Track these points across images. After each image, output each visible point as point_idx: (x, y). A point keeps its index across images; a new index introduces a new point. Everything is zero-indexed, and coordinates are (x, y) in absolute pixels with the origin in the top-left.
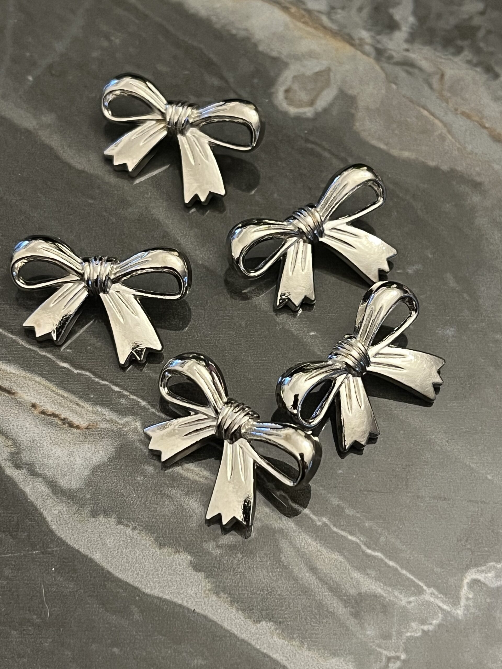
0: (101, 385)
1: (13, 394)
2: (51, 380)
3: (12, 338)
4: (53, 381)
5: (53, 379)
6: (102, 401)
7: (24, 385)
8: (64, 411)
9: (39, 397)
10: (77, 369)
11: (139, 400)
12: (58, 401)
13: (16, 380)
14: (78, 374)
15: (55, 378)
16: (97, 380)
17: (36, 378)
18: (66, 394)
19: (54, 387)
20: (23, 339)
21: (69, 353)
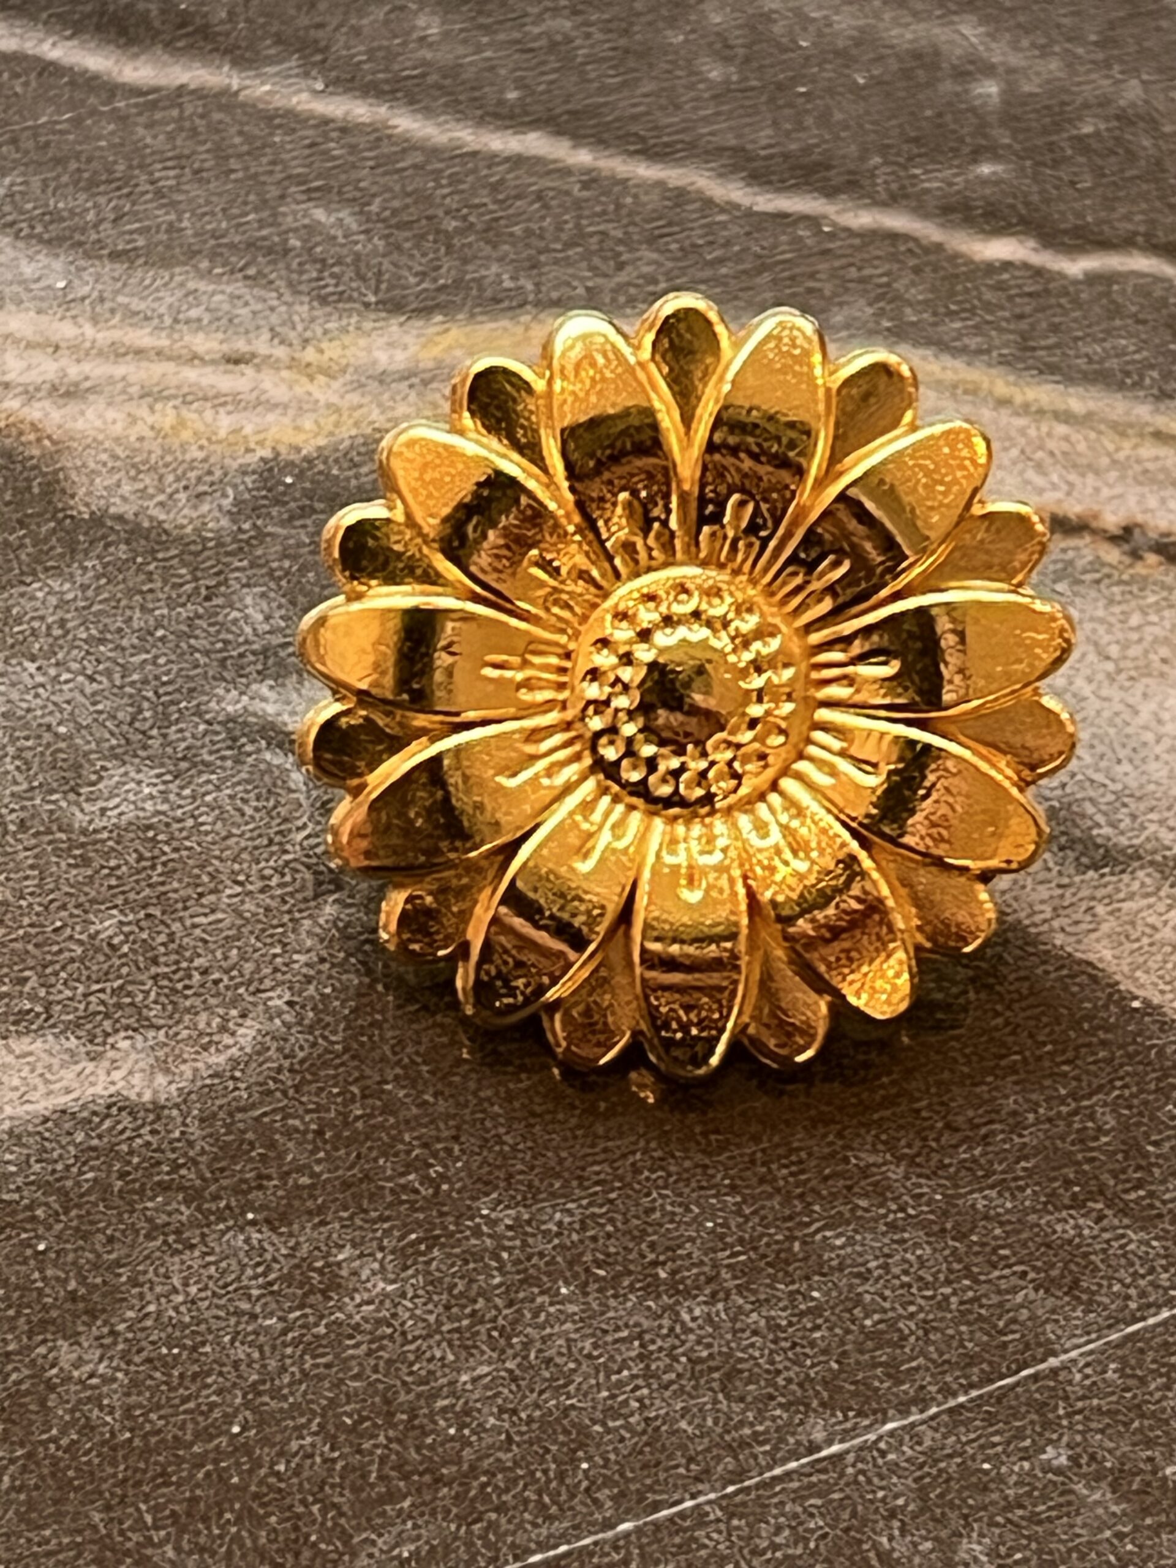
2: (964, 350)
3: (660, 184)
4: (979, 352)
5: (973, 342)
8: (1106, 492)
12: (1051, 445)
14: (1092, 279)
15: (977, 329)
18: (1077, 401)
19: (1000, 383)
20: (722, 175)
21: (994, 181)
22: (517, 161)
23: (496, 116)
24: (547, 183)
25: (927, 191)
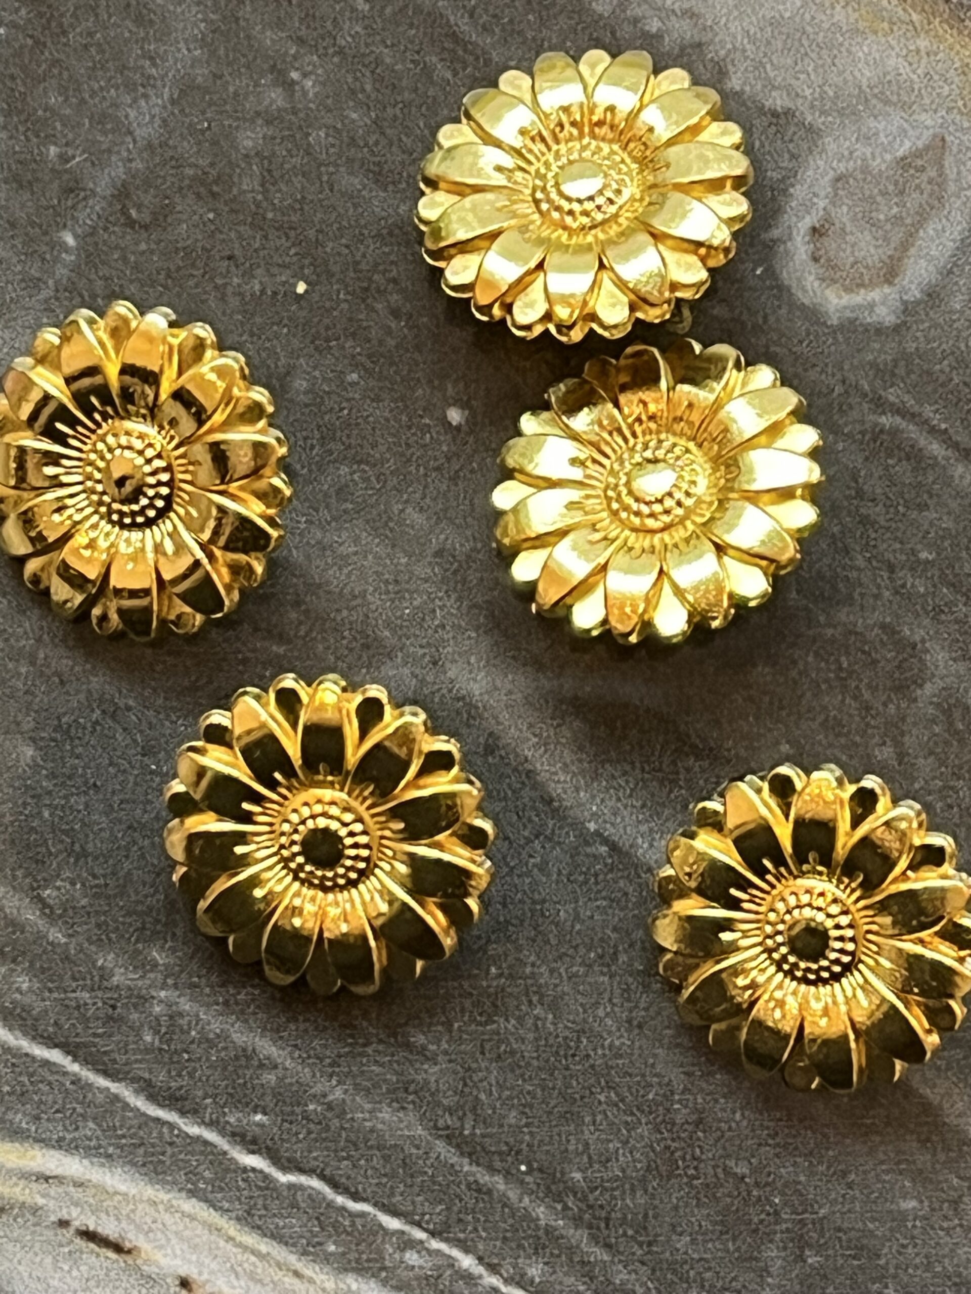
0: (353, 1215)
1: (129, 1252)
2: (221, 1208)
3: (108, 1089)
4: (228, 1210)
5: (226, 1205)
6: (358, 1261)
7: (153, 1226)
9: (194, 1258)
10: (284, 1169)
11: (455, 1253)
12: (246, 1265)
13: (133, 1211)
14: (291, 1186)
15: (230, 1200)
16: (340, 1200)
17: (181, 1202)
18: (264, 1246)
19: (231, 1228)
20: (137, 1092)
21: (261, 1125)
22: (46, 1063)
23: (42, 1036)
24: (56, 1077)
25: (228, 1122)
